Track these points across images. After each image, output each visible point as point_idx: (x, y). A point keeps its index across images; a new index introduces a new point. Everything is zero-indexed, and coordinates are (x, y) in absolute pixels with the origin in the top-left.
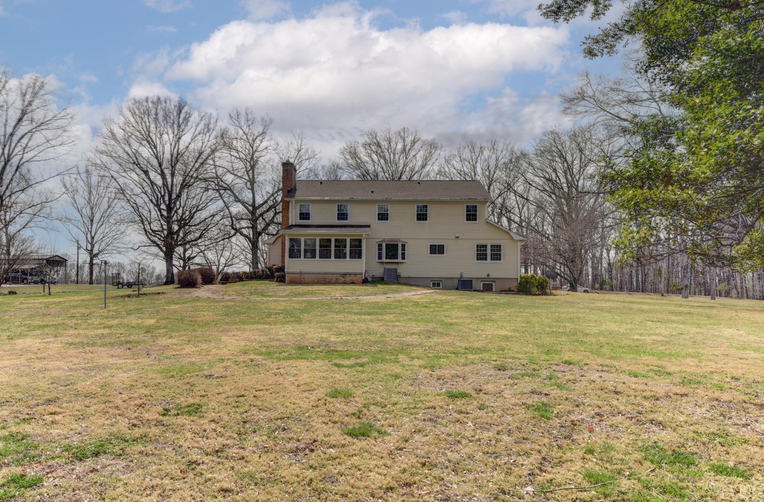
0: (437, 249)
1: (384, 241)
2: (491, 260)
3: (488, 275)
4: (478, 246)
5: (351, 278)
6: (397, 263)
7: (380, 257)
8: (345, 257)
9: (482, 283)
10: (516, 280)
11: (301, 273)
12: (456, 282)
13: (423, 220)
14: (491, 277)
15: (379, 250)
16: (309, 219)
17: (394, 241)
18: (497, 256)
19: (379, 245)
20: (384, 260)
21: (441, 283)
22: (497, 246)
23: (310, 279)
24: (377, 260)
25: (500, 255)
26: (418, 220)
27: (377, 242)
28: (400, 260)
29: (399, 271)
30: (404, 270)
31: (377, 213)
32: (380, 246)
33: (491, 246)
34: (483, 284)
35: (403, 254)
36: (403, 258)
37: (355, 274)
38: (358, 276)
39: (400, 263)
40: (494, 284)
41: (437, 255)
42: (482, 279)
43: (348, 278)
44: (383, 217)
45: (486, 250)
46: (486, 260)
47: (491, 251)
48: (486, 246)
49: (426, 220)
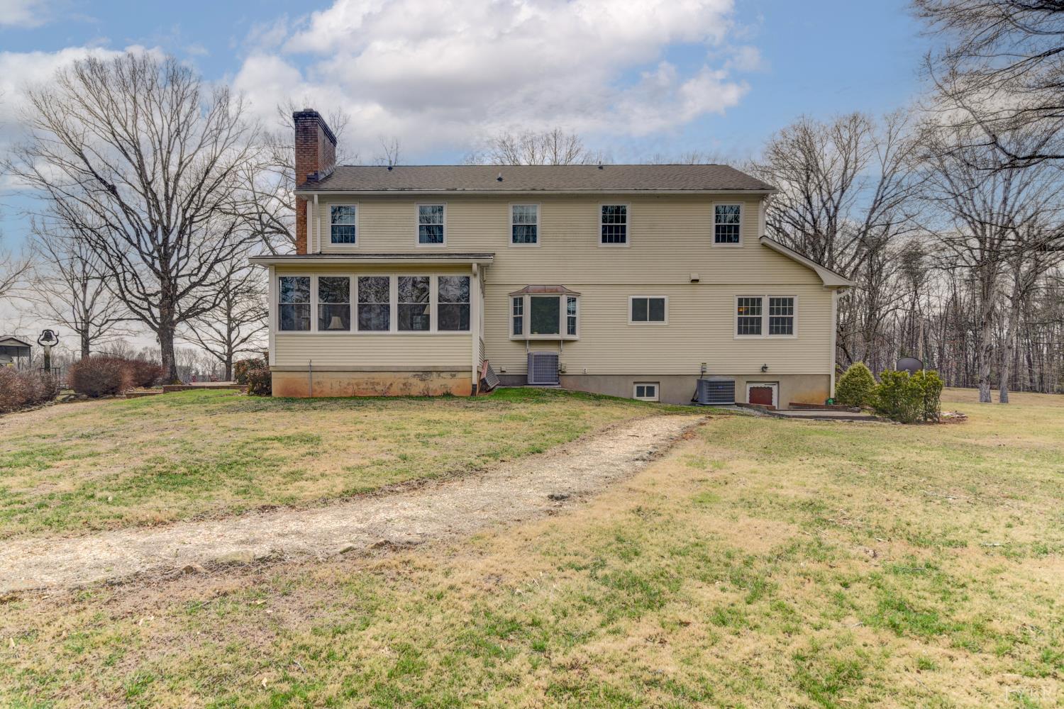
0: (649, 310)
1: (526, 291)
2: (771, 333)
3: (764, 368)
4: (740, 301)
5: (443, 382)
6: (558, 342)
7: (518, 329)
8: (426, 327)
9: (749, 386)
10: (825, 379)
11: (311, 370)
12: (693, 385)
13: (617, 241)
14: (770, 371)
15: (515, 313)
16: (353, 241)
17: (551, 291)
18: (782, 325)
19: (515, 300)
20: (527, 334)
21: (656, 387)
22: (784, 300)
23: (336, 387)
24: (511, 336)
25: (791, 320)
26: (604, 241)
27: (511, 295)
28: (563, 334)
29: (562, 361)
30: (574, 360)
31: (511, 224)
32: (518, 303)
33: (772, 301)
34: (752, 389)
35: (572, 322)
36: (572, 330)
37: (453, 372)
38: (460, 375)
39: (566, 342)
40: (775, 388)
41: (648, 323)
42: (749, 378)
43: (436, 384)
44: (525, 233)
45: (759, 311)
46: (759, 332)
47: (771, 311)
48: (759, 300)
49: (623, 240)
